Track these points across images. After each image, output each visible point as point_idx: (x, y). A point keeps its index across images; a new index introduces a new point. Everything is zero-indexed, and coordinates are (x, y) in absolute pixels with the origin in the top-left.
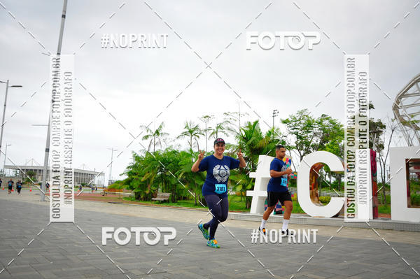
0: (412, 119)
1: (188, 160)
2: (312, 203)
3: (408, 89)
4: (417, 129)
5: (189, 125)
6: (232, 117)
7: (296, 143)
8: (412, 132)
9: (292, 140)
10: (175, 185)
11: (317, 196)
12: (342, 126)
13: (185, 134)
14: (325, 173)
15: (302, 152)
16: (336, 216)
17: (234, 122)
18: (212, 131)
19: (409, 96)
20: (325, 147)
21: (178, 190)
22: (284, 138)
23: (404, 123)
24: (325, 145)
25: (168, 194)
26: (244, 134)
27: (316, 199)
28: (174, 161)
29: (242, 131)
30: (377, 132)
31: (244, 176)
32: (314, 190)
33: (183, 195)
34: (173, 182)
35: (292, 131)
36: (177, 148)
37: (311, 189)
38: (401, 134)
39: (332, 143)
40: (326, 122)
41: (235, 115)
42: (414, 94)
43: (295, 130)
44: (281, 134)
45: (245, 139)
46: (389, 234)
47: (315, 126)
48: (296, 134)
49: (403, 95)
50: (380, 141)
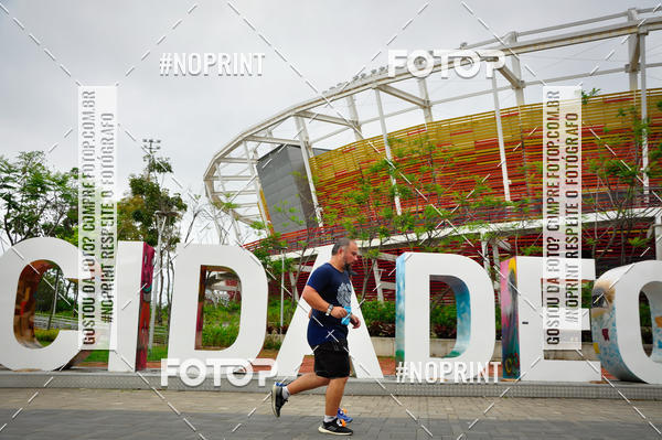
0: (229, 201)
2: (16, 341)
3: (231, 150)
4: (237, 218)
7: (7, 217)
8: (227, 221)
11: (31, 326)
14: (67, 283)
15: (19, 238)
16: (68, 367)
19: (231, 160)
23: (217, 204)
24: (73, 227)
27: (28, 333)
30: (168, 215)
32: (26, 315)
37: (17, 312)
38: (212, 224)
42: (239, 160)
43: (5, 190)
47: (51, 187)
48: (8, 197)
49: (222, 158)
50: (174, 231)
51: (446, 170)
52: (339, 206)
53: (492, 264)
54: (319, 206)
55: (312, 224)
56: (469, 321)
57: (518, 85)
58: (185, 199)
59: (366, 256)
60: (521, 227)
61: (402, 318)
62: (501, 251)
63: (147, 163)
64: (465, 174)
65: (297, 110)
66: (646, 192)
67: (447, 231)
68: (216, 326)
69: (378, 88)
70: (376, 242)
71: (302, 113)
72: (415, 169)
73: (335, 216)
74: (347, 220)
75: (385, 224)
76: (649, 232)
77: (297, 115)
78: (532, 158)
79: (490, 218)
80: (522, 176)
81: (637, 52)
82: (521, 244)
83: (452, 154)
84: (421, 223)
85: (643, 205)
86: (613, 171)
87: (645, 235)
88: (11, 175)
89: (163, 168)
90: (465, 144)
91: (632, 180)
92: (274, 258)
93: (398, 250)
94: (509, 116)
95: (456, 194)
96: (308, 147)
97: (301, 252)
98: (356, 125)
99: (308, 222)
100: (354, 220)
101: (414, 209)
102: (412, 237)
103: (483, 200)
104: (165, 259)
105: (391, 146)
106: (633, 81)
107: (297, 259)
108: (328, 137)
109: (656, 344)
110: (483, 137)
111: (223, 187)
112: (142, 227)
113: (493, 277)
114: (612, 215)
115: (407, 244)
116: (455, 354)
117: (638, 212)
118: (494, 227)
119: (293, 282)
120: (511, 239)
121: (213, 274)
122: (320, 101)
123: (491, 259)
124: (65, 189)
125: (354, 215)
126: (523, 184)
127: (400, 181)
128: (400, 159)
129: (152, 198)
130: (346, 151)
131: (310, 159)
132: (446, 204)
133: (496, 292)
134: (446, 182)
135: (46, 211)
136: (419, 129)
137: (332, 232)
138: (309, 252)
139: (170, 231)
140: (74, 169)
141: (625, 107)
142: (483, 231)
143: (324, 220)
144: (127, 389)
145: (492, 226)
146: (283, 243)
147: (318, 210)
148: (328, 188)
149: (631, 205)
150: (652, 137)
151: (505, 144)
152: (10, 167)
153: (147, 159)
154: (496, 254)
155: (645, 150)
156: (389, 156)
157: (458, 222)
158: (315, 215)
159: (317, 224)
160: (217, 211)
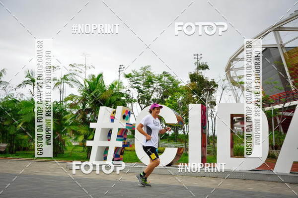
0: (240, 81)
1: (29, 110)
3: (239, 54)
5: (31, 74)
6: (77, 69)
7: (138, 97)
8: (239, 91)
9: (134, 94)
10: (14, 135)
12: (179, 83)
13: (27, 82)
16: (170, 165)
17: (79, 74)
18: (56, 82)
19: (239, 60)
20: (165, 102)
21: (17, 141)
22: (128, 92)
23: (234, 83)
24: (165, 100)
25: (5, 145)
26: (88, 85)
28: (13, 110)
29: (87, 83)
30: (210, 90)
31: (86, 127)
33: (23, 145)
34: (12, 132)
35: (134, 85)
36: (20, 97)
38: (231, 93)
39: (171, 99)
40: (165, 79)
41: (81, 67)
42: (243, 59)
43: (137, 85)
44: (124, 87)
45: (89, 91)
46: (214, 181)
47: (155, 82)
48: (138, 88)
49: (234, 59)
50: (212, 98)
54: (292, 79)
55: (288, 89)
58: (217, 82)
63: (197, 66)
65: (275, 28)
71: (278, 29)
77: (275, 30)
88: (139, 78)
89: (205, 67)
92: (267, 109)
96: (282, 47)
97: (283, 105)
99: (285, 89)
111: (236, 74)
112: (197, 97)
119: (279, 122)
122: (287, 21)
124: (161, 82)
129: (200, 83)
131: (284, 53)
135: (154, 93)
138: (287, 105)
139: (211, 98)
140: (164, 72)
143: (295, 86)
144: (198, 176)
146: (271, 101)
147: (291, 81)
148: (296, 68)
152: (138, 74)
153: (196, 64)
158: (289, 84)
159: (291, 89)
160: (233, 87)
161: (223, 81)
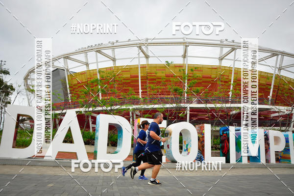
0: (33, 89)
8: (32, 96)
30: (6, 92)
49: (32, 71)
50: (9, 99)
51: (119, 84)
52: (78, 95)
53: (133, 120)
54: (70, 93)
55: (66, 101)
56: (122, 140)
57: (147, 57)
58: (14, 86)
59: (86, 114)
60: (144, 107)
61: (97, 139)
62: (137, 115)
64: (126, 87)
65: (65, 56)
66: (186, 98)
67: (118, 107)
68: (24, 139)
69: (97, 51)
70: (91, 109)
71: (67, 57)
72: (108, 83)
73: (76, 98)
74: (81, 100)
75: (95, 103)
76: (186, 112)
77: (65, 58)
78: (150, 83)
79: (133, 103)
80: (146, 89)
81: (186, 52)
82: (144, 114)
83: (122, 79)
84: (108, 103)
85: (184, 103)
86: (176, 90)
87: (184, 113)
89: (6, 73)
90: (127, 75)
91: (181, 94)
93: (99, 112)
94: (143, 67)
95: (122, 94)
96: (68, 70)
97: (61, 111)
98: (87, 64)
100: (83, 100)
101: (106, 98)
102: (105, 108)
103: (131, 96)
104: (3, 110)
105: (100, 73)
106: (184, 61)
107: (60, 114)
108: (76, 67)
109: (183, 150)
110: (134, 74)
113: (133, 125)
114: (175, 105)
115: (102, 110)
116: (116, 153)
117: (182, 105)
118: (135, 107)
119: (57, 122)
120: (140, 111)
121: (24, 117)
122: (73, 53)
123: (133, 118)
125: (83, 99)
126: (146, 92)
127: (102, 87)
128: (102, 78)
130: (82, 73)
131: (68, 75)
132: (118, 97)
133: (133, 130)
134: (119, 89)
136: (111, 68)
137: (74, 104)
138: (64, 111)
139: (7, 99)
141: (181, 68)
142: (131, 108)
143: (71, 99)
145: (134, 106)
147: (69, 95)
148: (74, 87)
149: (181, 102)
150: (189, 80)
151: (141, 77)
154: (135, 117)
155: (186, 85)
156: (99, 77)
157: (122, 104)
158: (68, 97)
159: (68, 100)
160: (28, 92)
161: (19, 87)
